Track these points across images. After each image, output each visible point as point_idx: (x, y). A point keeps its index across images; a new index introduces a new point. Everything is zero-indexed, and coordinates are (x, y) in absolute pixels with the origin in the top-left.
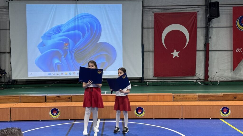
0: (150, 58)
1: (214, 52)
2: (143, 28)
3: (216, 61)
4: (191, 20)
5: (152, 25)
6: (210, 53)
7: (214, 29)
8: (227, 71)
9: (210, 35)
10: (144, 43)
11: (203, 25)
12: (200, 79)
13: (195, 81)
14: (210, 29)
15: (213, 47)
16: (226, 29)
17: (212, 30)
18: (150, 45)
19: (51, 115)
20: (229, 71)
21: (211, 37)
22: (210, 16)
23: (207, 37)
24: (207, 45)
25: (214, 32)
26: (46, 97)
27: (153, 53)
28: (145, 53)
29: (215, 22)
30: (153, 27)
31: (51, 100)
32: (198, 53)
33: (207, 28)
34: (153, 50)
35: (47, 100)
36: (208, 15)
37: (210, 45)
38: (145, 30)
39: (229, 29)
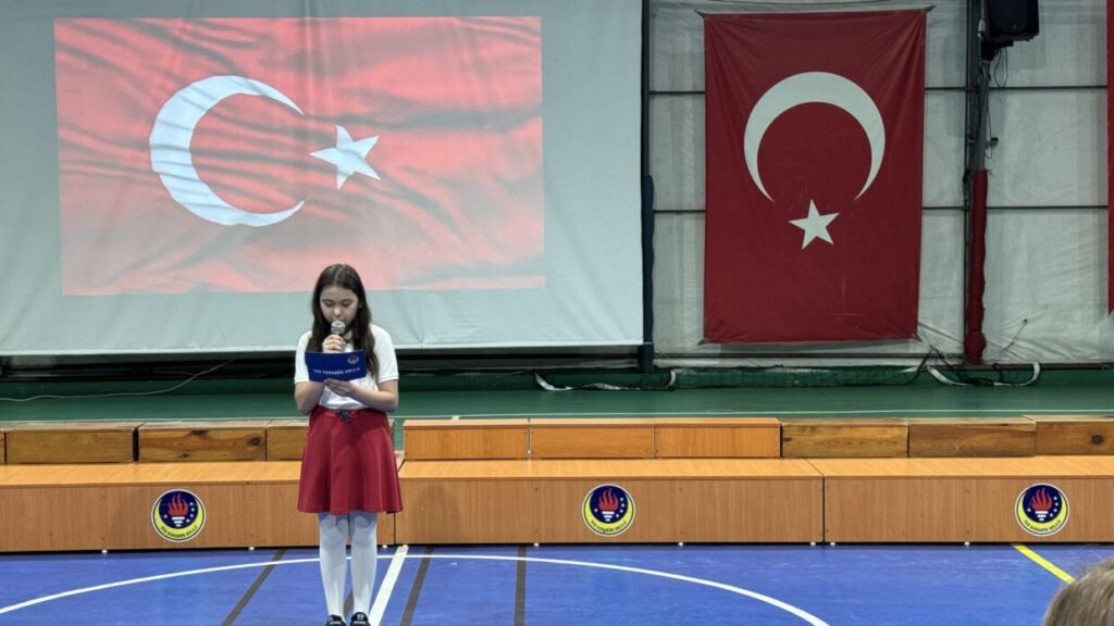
0: (685, 247)
1: (1011, 217)
2: (647, 94)
3: (1021, 261)
4: (894, 53)
5: (692, 75)
6: (993, 220)
7: (1014, 101)
8: (1078, 315)
9: (992, 129)
10: (656, 171)
11: (958, 77)
12: (940, 356)
13: (917, 363)
14: (994, 100)
15: (1007, 192)
16: (1072, 96)
17: (1002, 102)
18: (685, 182)
19: (160, 524)
20: (1092, 311)
21: (995, 140)
22: (993, 28)
23: (977, 140)
24: (975, 181)
25: (1011, 116)
26: (136, 433)
27: (702, 223)
28: (661, 223)
29: (1017, 63)
30: (701, 86)
31: (159, 453)
32: (928, 220)
33: (977, 94)
34: (701, 205)
35: (143, 452)
36: (981, 26)
37: (991, 181)
38: (659, 106)
39: (1089, 96)
